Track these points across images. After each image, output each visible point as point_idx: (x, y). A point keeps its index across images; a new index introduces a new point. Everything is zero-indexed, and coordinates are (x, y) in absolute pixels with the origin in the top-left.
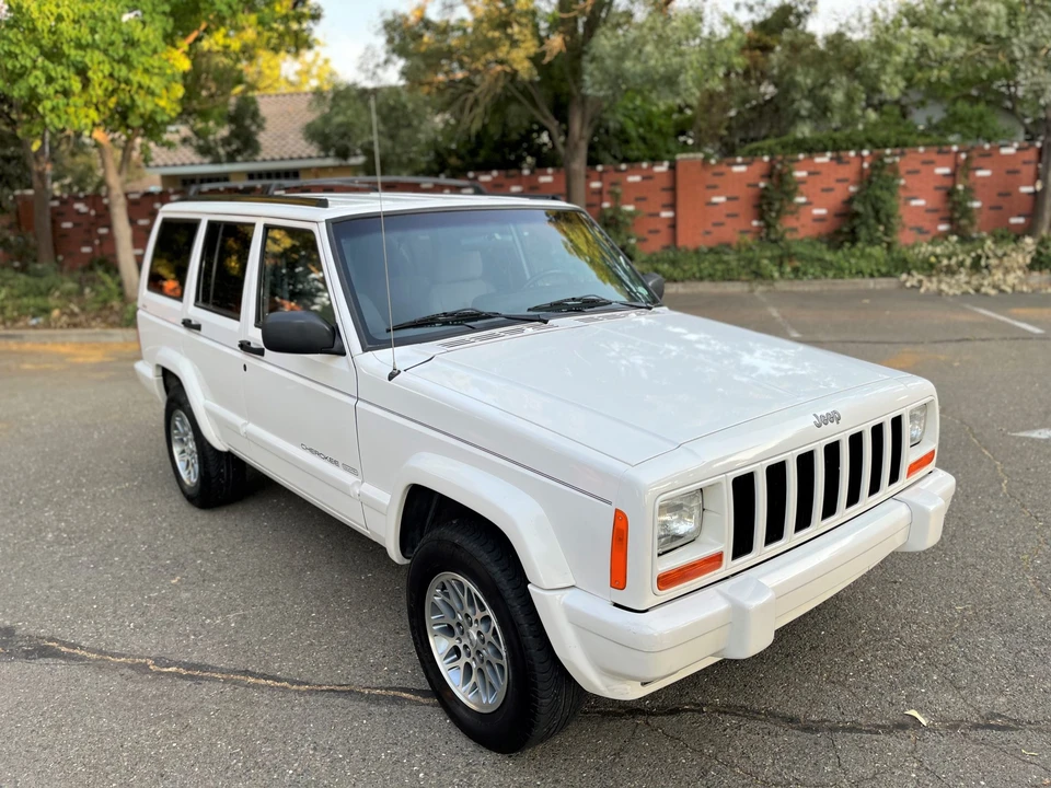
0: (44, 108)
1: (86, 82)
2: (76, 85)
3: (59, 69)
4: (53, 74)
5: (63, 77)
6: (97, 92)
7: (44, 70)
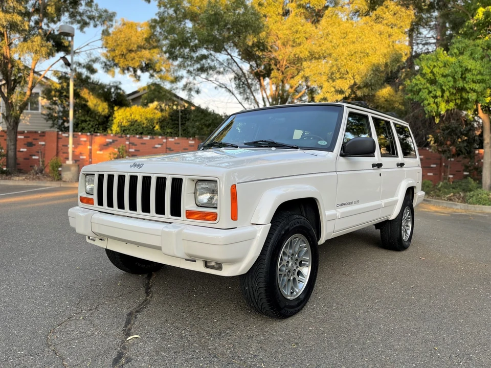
0: (424, 104)
1: (443, 91)
2: (439, 93)
3: (433, 87)
4: (430, 90)
5: (435, 90)
6: (447, 94)
7: (427, 88)
